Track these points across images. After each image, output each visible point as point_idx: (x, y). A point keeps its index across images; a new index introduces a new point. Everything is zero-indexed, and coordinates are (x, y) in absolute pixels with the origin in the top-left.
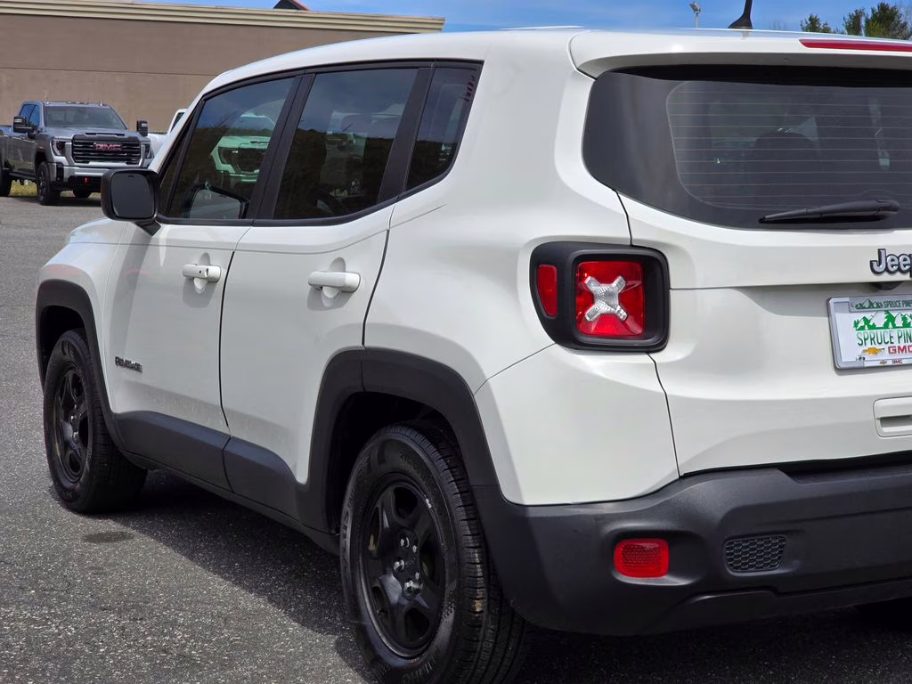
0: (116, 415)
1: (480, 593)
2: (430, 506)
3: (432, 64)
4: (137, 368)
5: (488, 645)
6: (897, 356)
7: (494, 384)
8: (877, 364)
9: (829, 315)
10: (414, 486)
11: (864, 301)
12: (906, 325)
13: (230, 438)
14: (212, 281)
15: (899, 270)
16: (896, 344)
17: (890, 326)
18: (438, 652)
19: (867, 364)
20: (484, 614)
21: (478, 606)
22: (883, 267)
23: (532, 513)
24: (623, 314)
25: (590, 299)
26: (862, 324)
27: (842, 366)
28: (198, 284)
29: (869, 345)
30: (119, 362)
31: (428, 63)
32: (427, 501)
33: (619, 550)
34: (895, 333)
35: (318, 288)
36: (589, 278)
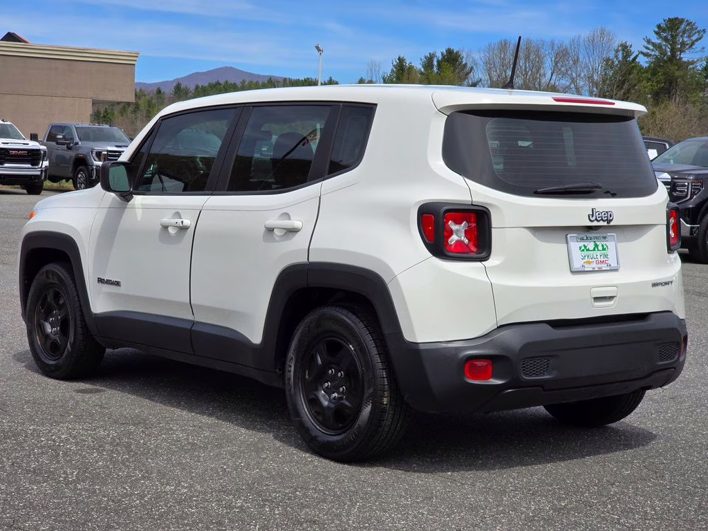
0: (95, 314)
1: (386, 394)
2: (353, 349)
3: (341, 104)
4: (118, 284)
5: (388, 423)
6: (600, 266)
7: (400, 278)
8: (591, 269)
9: (567, 243)
10: (342, 340)
11: (583, 235)
12: (604, 249)
13: (194, 323)
14: (183, 229)
15: (602, 219)
16: (599, 259)
17: (596, 249)
18: (359, 426)
19: (586, 269)
20: (388, 406)
21: (385, 401)
22: (594, 218)
23: (422, 347)
24: (466, 241)
25: (451, 233)
26: (583, 248)
27: (575, 270)
28: (172, 231)
29: (586, 259)
30: (100, 281)
31: (338, 104)
32: (351, 346)
33: (467, 365)
34: (599, 253)
35: (270, 230)
36: (450, 222)
